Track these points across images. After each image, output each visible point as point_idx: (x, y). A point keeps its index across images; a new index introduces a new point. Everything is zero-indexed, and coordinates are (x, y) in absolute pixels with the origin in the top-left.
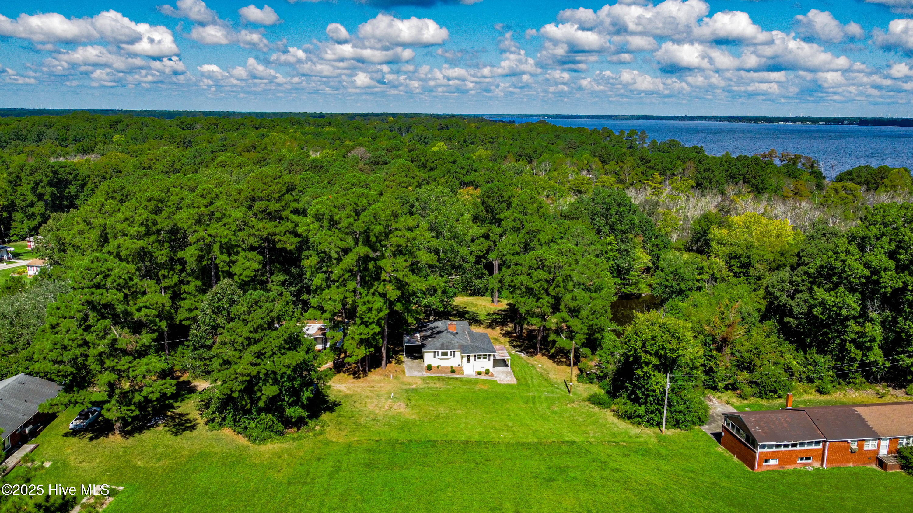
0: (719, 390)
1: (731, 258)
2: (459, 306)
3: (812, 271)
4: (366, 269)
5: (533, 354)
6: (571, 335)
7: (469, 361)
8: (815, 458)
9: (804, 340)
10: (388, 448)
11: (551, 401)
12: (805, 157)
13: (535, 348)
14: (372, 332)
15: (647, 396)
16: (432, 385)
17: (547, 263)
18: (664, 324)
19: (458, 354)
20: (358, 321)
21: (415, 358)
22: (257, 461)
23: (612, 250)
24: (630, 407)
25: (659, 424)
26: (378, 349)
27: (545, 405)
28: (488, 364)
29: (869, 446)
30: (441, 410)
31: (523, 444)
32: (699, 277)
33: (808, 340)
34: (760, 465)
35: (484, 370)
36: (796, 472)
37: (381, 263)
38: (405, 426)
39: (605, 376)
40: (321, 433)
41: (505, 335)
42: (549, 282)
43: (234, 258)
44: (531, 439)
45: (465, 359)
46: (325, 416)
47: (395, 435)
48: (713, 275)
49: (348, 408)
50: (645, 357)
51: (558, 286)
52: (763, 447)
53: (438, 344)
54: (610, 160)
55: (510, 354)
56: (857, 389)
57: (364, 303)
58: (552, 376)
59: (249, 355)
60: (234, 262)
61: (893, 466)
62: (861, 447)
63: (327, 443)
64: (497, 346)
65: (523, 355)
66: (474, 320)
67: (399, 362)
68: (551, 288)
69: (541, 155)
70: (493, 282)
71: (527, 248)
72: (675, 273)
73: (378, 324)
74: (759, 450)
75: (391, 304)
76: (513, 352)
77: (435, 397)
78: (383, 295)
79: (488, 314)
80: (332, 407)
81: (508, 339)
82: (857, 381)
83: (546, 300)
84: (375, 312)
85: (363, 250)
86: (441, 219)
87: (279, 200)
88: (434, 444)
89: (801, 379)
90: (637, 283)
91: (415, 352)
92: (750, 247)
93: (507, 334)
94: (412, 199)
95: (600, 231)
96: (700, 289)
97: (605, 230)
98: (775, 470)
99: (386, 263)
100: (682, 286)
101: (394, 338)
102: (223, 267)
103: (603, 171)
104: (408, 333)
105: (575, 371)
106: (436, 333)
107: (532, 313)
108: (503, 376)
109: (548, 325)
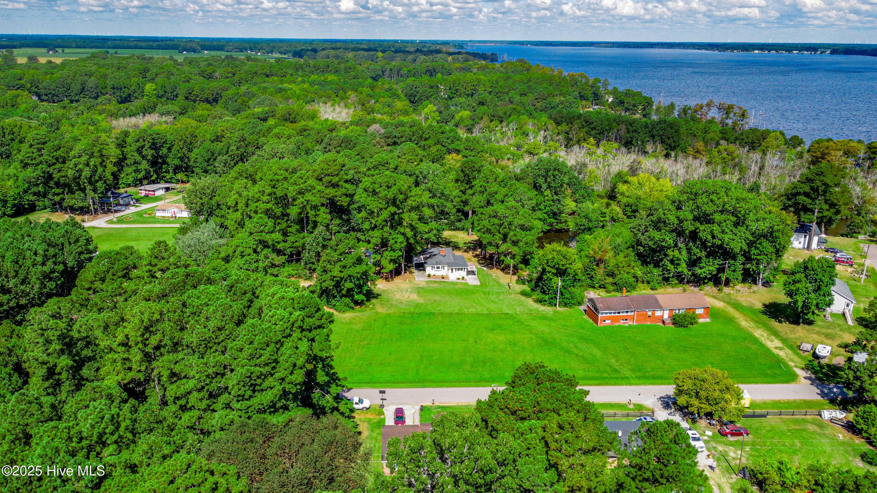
0: (596, 288)
1: (626, 206)
2: (446, 238)
3: (654, 219)
4: (393, 219)
5: (491, 268)
6: (513, 257)
7: (452, 272)
8: (630, 320)
9: (646, 260)
10: (410, 316)
11: (498, 294)
12: (738, 107)
13: (492, 264)
14: (397, 255)
15: (550, 290)
16: (431, 285)
17: (498, 214)
18: (560, 251)
19: (446, 268)
20: (389, 249)
21: (421, 270)
22: (343, 321)
23: (548, 200)
24: (542, 296)
25: (555, 305)
26: (400, 265)
27: (495, 296)
28: (463, 273)
29: (658, 313)
30: (437, 298)
31: (482, 315)
32: (602, 219)
33: (648, 260)
34: (601, 323)
35: (461, 277)
36: (619, 327)
37: (403, 216)
38: (417, 306)
39: (531, 281)
40: (373, 309)
41: (475, 257)
42: (501, 225)
43: (318, 213)
44: (485, 312)
45: (450, 271)
46: (374, 301)
47: (412, 310)
48: (612, 217)
49: (385, 297)
50: (548, 269)
51: (505, 228)
52: (602, 313)
53: (434, 262)
54: (562, 122)
55: (477, 268)
56: (673, 287)
57: (393, 239)
58: (501, 281)
59: (337, 268)
60: (317, 215)
61: (669, 324)
62: (653, 314)
63: (377, 313)
64: (469, 263)
65: (485, 269)
66: (456, 247)
67: (411, 272)
68: (501, 229)
69: (510, 116)
70: (467, 224)
71: (488, 203)
72: (586, 217)
73: (400, 250)
74: (600, 315)
75: (407, 239)
76: (479, 267)
77: (434, 291)
78: (403, 234)
79: (465, 243)
80: (377, 296)
81: (476, 259)
82: (673, 283)
83: (498, 236)
84: (399, 244)
85: (393, 209)
86: (435, 186)
87: (337, 175)
88: (434, 314)
89: (643, 282)
90: (566, 222)
91: (421, 267)
92: (639, 198)
93: (476, 256)
94: (417, 172)
95: (541, 187)
96: (603, 227)
97: (544, 186)
98: (609, 326)
99: (405, 216)
100: (591, 225)
101: (409, 259)
102: (312, 218)
103: (556, 131)
104: (416, 256)
105: (515, 278)
106: (432, 256)
107: (490, 244)
108: (473, 281)
109: (500, 250)
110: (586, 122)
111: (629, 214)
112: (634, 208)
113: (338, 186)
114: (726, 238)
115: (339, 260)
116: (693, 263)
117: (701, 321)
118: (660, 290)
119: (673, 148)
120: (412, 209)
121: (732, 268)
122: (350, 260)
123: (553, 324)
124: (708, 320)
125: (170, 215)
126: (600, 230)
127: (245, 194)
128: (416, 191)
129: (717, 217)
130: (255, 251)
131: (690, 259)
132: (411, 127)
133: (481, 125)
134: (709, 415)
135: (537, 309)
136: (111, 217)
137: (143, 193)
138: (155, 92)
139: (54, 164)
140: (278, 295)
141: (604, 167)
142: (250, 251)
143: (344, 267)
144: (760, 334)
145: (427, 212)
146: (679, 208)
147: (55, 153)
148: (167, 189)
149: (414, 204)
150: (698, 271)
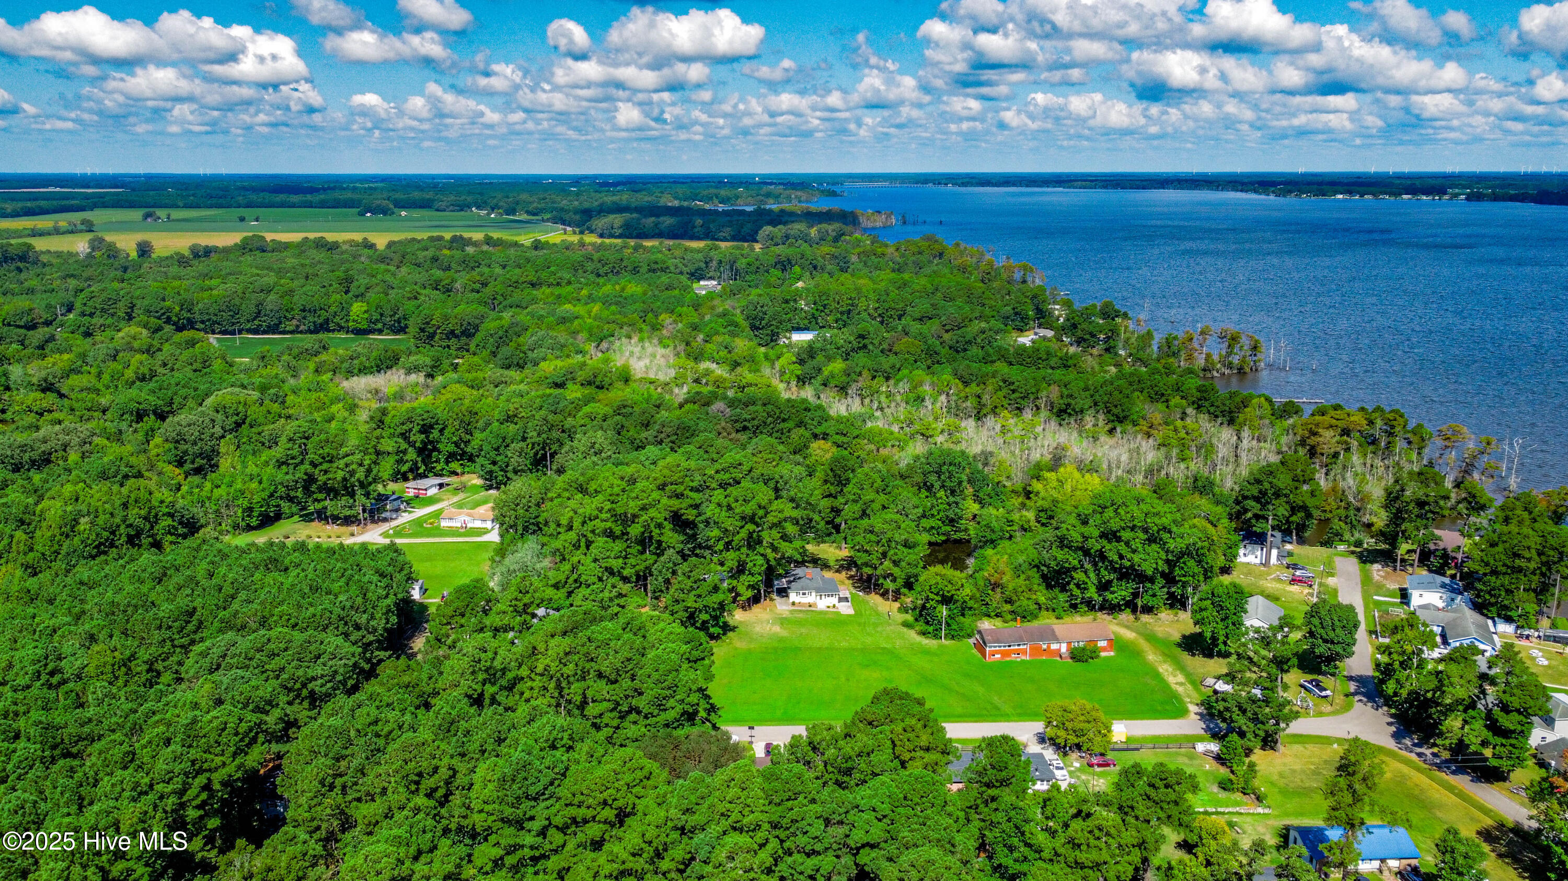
0: (990, 618)
1: (1040, 511)
2: (812, 554)
4: (751, 538)
5: (869, 593)
6: (894, 580)
7: (821, 599)
8: (1022, 654)
9: (1051, 583)
10: (773, 652)
11: (876, 625)
13: (870, 588)
14: (756, 580)
15: (934, 620)
16: (796, 615)
17: (876, 529)
19: (813, 594)
20: (747, 573)
21: (783, 597)
23: (942, 503)
24: (925, 628)
25: (940, 638)
26: (759, 591)
27: (871, 627)
28: (834, 600)
29: (1054, 646)
30: (803, 630)
31: (855, 649)
32: (1009, 528)
33: (1053, 583)
34: (988, 658)
35: (831, 605)
36: (1011, 662)
37: (762, 534)
38: (781, 640)
39: (914, 609)
40: (731, 643)
41: (849, 578)
42: (878, 542)
44: (859, 646)
45: (818, 597)
46: (730, 634)
47: (776, 644)
48: (1023, 526)
49: (743, 630)
50: (933, 595)
51: (884, 545)
52: (991, 647)
53: (799, 587)
54: (971, 381)
55: (851, 593)
57: (751, 561)
58: (880, 609)
59: (691, 597)
61: (1067, 658)
62: (1049, 647)
63: (736, 649)
64: (841, 587)
65: (861, 594)
66: (826, 566)
67: (772, 600)
68: (879, 546)
70: (839, 537)
71: (864, 514)
72: (988, 526)
73: (760, 574)
74: (988, 649)
75: (768, 561)
76: (854, 591)
77: (799, 623)
78: (763, 556)
79: (837, 561)
80: (733, 629)
81: (851, 582)
82: (1082, 610)
83: (875, 555)
84: (758, 567)
85: (751, 527)
86: (799, 495)
87: (682, 483)
88: (800, 649)
89: (1047, 610)
90: (966, 530)
91: (783, 592)
92: (1055, 502)
93: (851, 577)
94: (777, 477)
95: (932, 486)
96: (1011, 538)
97: (937, 485)
98: (998, 662)
99: (765, 534)
100: (994, 537)
101: (769, 583)
102: (656, 537)
103: (963, 394)
104: (777, 579)
105: (897, 605)
106: (797, 579)
107: (866, 564)
108: (846, 609)
109: (878, 572)
110: (1005, 381)
111: (1044, 521)
112: (1049, 513)
113: (683, 495)
114: (1136, 558)
115: (692, 589)
116: (1104, 587)
117: (1103, 654)
118: (1067, 619)
119: (1121, 420)
120: (773, 526)
121: (1150, 592)
122: (704, 589)
123: (936, 659)
124: (1112, 654)
125: (459, 525)
126: (1007, 543)
127: (581, 511)
128: (777, 505)
129: (1126, 535)
130: (600, 579)
131: (1100, 582)
132: (765, 405)
133: (860, 385)
134: (1078, 747)
135: (920, 643)
136: (385, 527)
137: (411, 493)
138: (366, 316)
139: (321, 464)
140: (666, 631)
141: (1022, 451)
142: (595, 579)
143: (699, 596)
144: (1166, 669)
145: (791, 529)
146: (1085, 523)
147: (321, 451)
148: (441, 486)
149: (775, 520)
150: (1110, 596)
